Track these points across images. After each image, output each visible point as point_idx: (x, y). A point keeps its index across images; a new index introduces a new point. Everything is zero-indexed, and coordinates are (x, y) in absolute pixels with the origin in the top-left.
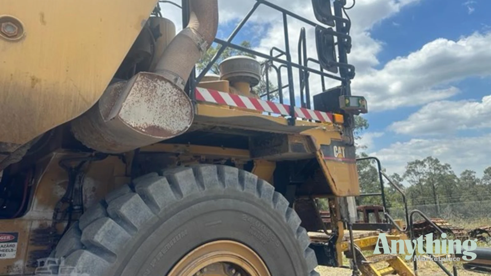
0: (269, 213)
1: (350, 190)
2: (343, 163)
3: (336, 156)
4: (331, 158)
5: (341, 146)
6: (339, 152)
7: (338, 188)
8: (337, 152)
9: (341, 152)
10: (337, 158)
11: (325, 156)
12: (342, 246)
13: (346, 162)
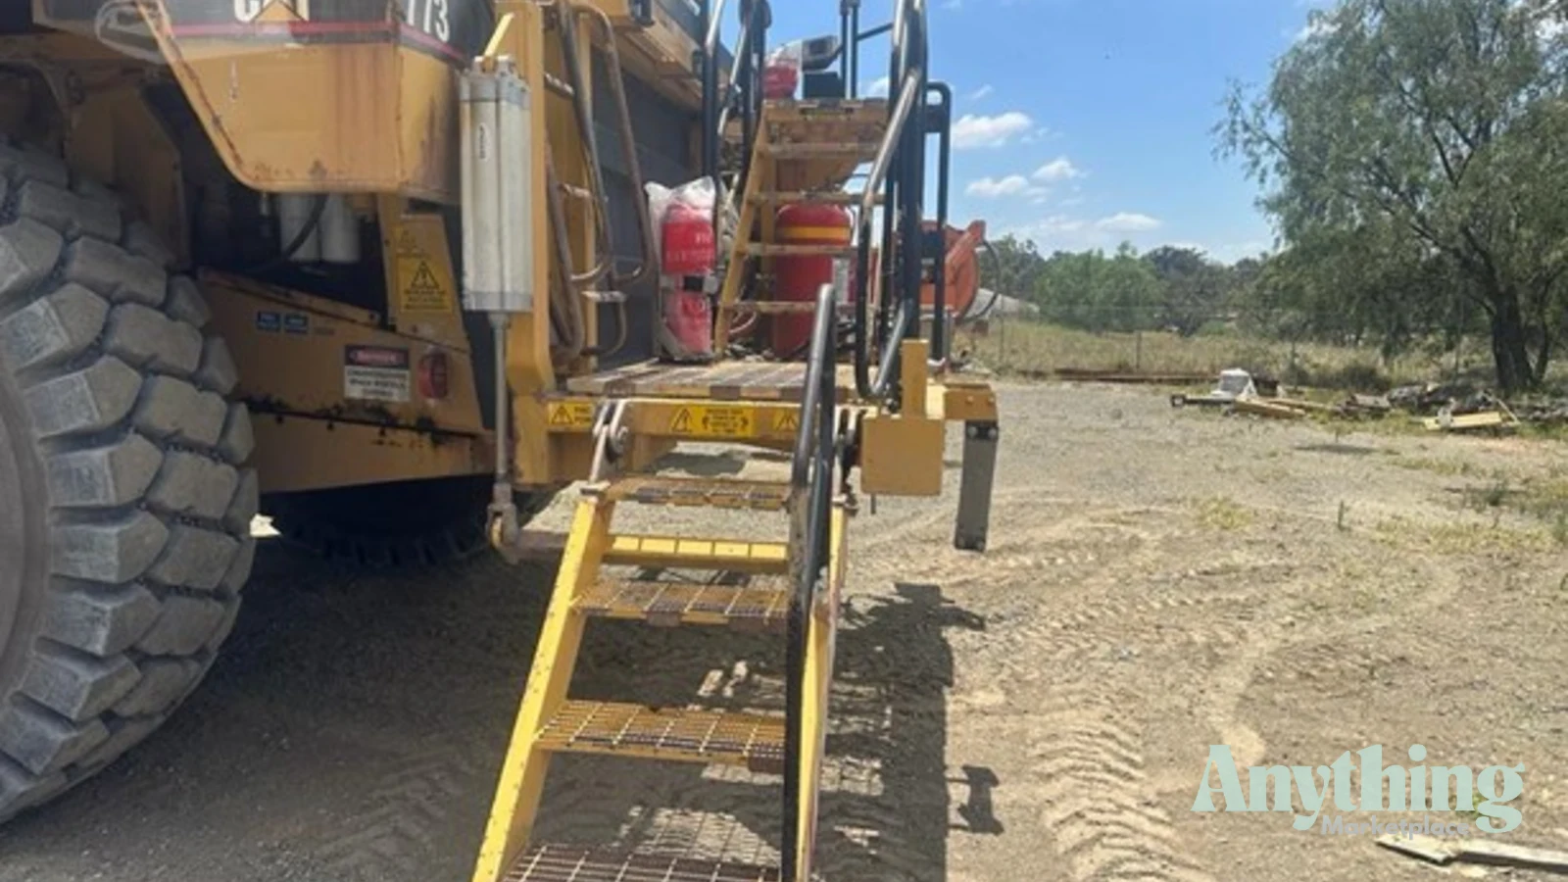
1: (327, 165)
2: (295, 46)
3: (243, 16)
4: (217, 28)
10: (257, 22)
12: (552, 408)
13: (316, 38)
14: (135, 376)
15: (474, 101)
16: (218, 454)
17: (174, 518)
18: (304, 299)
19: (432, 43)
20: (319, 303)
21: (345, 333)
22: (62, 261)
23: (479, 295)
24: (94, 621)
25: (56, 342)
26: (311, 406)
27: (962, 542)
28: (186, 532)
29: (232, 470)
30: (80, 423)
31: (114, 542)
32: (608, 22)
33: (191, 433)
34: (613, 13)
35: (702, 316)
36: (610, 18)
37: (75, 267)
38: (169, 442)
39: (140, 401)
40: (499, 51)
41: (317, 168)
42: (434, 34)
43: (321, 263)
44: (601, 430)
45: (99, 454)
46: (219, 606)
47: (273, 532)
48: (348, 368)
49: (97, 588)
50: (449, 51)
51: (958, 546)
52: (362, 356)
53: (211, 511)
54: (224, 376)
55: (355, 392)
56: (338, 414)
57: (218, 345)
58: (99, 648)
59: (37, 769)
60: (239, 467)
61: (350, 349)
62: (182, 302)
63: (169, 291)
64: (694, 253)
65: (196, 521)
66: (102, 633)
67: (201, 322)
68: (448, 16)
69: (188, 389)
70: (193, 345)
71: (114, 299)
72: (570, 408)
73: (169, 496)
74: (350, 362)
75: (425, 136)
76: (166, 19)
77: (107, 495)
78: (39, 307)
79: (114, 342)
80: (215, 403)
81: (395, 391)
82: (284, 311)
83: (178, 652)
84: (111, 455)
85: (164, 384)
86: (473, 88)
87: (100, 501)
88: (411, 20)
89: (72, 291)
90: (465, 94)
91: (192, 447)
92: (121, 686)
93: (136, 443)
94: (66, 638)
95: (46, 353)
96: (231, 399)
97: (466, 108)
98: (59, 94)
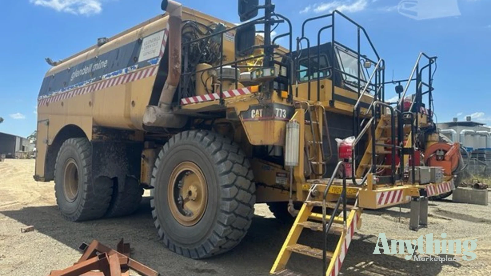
0: (204, 153)
1: (263, 140)
2: (259, 121)
3: (252, 117)
4: (249, 119)
5: (259, 109)
6: (256, 114)
7: (252, 139)
8: (255, 114)
9: (258, 113)
10: (254, 118)
11: (244, 118)
12: (303, 185)
13: (262, 120)
14: (235, 176)
15: (289, 128)
16: (248, 191)
17: (240, 202)
18: (270, 163)
19: (283, 119)
20: (273, 164)
21: (277, 170)
22: (227, 156)
23: (288, 163)
24: (225, 218)
25: (224, 170)
26: (270, 185)
27: (411, 228)
28: (241, 205)
29: (250, 195)
30: (226, 183)
31: (229, 205)
32: (324, 108)
33: (243, 187)
34: (325, 106)
35: (350, 168)
36: (324, 107)
37: (229, 158)
38: (239, 188)
39: (235, 180)
40: (294, 118)
41: (261, 141)
42: (282, 117)
43: (275, 156)
44: (311, 190)
45: (228, 189)
46: (246, 220)
47: (274, 217)
48: (277, 177)
49: (226, 212)
50: (286, 119)
51: (410, 229)
52: (279, 175)
53: (246, 201)
54: (251, 177)
55: (277, 182)
56: (275, 186)
57: (251, 172)
58: (225, 223)
59: (215, 245)
60: (252, 194)
61: (277, 173)
62: (245, 164)
63: (243, 162)
64: (347, 153)
65: (244, 203)
66: (226, 221)
67: (248, 167)
68: (286, 113)
69: (244, 179)
70: (246, 171)
71: (234, 163)
72: (306, 186)
73: (238, 197)
74: (277, 176)
75: (279, 135)
76: (243, 118)
77: (228, 196)
78: (223, 164)
79: (233, 170)
80: (249, 181)
81: (284, 182)
82: (266, 165)
83: (239, 228)
84: (230, 190)
85: (240, 178)
86: (289, 126)
87: (227, 197)
88: (277, 115)
89: (228, 161)
90: (287, 127)
91: (244, 189)
92: (229, 232)
93: (234, 187)
94: (220, 221)
95: (223, 172)
96: (252, 181)
97: (287, 129)
98: (234, 127)
